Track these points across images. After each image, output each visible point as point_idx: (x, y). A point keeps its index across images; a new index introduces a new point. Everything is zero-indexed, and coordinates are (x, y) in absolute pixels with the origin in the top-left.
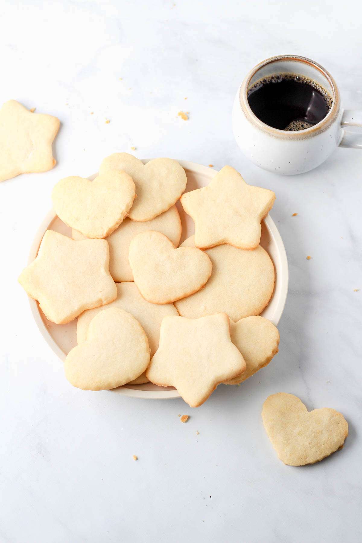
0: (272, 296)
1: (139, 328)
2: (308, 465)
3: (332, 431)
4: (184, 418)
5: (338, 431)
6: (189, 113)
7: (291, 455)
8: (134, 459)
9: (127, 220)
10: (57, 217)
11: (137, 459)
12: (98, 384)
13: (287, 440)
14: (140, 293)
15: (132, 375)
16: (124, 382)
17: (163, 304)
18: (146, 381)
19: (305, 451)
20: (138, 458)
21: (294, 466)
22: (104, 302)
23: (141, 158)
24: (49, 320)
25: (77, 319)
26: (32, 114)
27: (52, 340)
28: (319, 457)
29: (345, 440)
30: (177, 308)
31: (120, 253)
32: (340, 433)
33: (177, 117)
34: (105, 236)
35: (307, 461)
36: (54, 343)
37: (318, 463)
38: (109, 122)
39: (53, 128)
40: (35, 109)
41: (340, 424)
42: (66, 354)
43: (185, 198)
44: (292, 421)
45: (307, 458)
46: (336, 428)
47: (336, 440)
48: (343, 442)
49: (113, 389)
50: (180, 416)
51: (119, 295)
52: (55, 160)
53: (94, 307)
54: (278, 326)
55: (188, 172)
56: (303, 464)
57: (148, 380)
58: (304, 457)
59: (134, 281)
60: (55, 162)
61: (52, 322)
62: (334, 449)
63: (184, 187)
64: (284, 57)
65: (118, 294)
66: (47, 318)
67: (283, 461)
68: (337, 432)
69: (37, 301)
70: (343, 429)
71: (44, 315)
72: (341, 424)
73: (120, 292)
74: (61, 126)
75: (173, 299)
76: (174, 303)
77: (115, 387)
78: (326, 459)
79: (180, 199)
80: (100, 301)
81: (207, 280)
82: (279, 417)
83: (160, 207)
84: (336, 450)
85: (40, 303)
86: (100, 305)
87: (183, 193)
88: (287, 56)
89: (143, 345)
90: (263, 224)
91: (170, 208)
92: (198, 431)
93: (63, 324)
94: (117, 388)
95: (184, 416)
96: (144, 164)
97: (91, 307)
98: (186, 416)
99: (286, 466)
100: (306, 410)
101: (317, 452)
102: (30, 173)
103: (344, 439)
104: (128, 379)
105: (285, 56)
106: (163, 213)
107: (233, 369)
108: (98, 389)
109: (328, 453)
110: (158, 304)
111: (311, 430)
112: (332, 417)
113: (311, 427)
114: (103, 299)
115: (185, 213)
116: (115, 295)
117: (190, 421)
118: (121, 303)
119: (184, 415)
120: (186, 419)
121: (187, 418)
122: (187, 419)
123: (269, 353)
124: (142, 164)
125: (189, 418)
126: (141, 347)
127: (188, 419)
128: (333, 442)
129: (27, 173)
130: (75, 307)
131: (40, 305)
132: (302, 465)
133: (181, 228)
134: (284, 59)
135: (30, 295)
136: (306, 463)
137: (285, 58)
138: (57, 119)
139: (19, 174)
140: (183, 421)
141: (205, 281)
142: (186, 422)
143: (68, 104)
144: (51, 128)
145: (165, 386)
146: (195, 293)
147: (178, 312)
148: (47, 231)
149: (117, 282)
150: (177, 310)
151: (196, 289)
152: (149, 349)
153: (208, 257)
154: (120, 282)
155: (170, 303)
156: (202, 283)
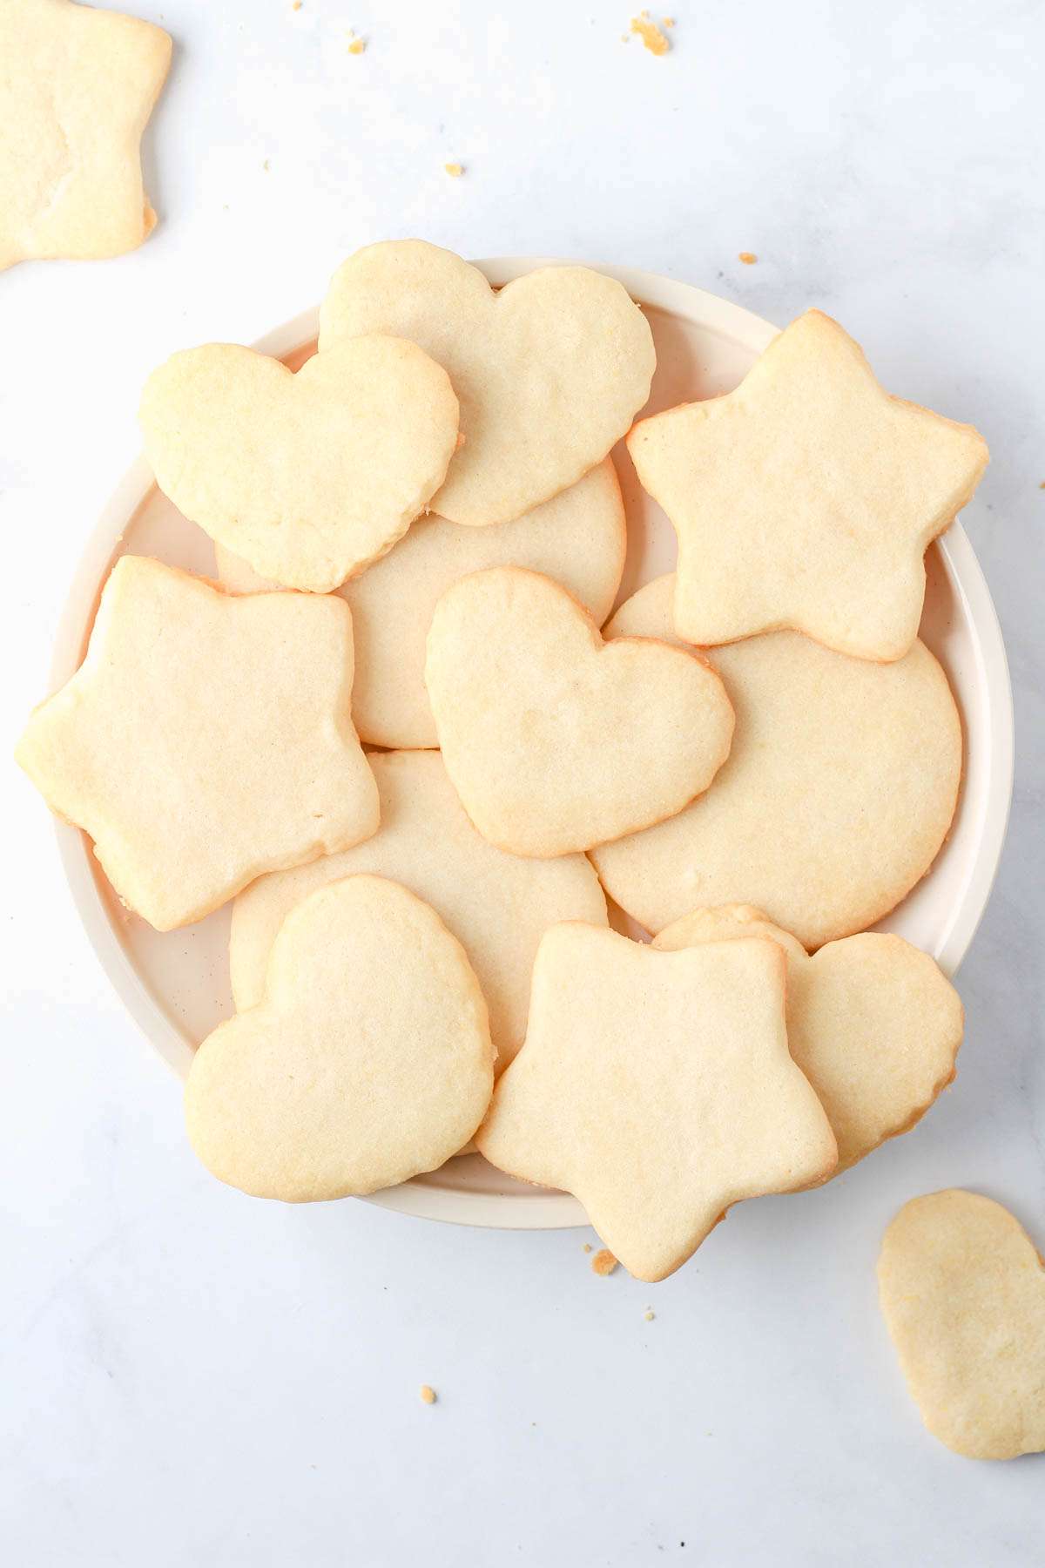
0: (947, 839)
4: (603, 1259)
6: (674, 22)
7: (968, 1428)
8: (424, 1400)
9: (425, 520)
10: (155, 490)
11: (435, 1399)
17: (541, 859)
20: (440, 1396)
22: (331, 850)
24: (129, 909)
30: (595, 867)
31: (392, 642)
33: (627, 41)
34: (337, 583)
35: (1024, 1448)
38: (365, 45)
39: (144, 73)
42: (195, 1044)
43: (646, 439)
44: (983, 1307)
50: (589, 1248)
52: (153, 212)
53: (292, 866)
54: (960, 978)
56: (1008, 1458)
59: (438, 749)
60: (154, 216)
63: (642, 394)
65: (382, 808)
66: (124, 904)
69: (84, 832)
71: (113, 888)
75: (583, 846)
76: (588, 854)
79: (626, 437)
80: (317, 847)
81: (712, 776)
83: (548, 473)
85: (95, 844)
86: (317, 857)
87: (638, 418)
89: (472, 1043)
90: (933, 557)
91: (589, 472)
92: (649, 1308)
95: (602, 1252)
96: (497, 288)
98: (611, 1256)
106: (562, 493)
110: (529, 857)
114: (327, 843)
115: (644, 489)
116: (373, 816)
118: (398, 850)
120: (612, 1265)
123: (922, 1095)
124: (488, 287)
126: (464, 1049)
131: (97, 851)
132: (1003, 1459)
133: (624, 546)
135: (59, 814)
136: (1020, 1454)
140: (598, 1272)
141: (705, 783)
142: (611, 1273)
146: (664, 821)
147: (600, 881)
148: (123, 561)
149: (371, 748)
150: (597, 875)
151: (671, 810)
152: (492, 1048)
153: (720, 687)
154: (386, 750)
155: (571, 855)
156: (692, 791)
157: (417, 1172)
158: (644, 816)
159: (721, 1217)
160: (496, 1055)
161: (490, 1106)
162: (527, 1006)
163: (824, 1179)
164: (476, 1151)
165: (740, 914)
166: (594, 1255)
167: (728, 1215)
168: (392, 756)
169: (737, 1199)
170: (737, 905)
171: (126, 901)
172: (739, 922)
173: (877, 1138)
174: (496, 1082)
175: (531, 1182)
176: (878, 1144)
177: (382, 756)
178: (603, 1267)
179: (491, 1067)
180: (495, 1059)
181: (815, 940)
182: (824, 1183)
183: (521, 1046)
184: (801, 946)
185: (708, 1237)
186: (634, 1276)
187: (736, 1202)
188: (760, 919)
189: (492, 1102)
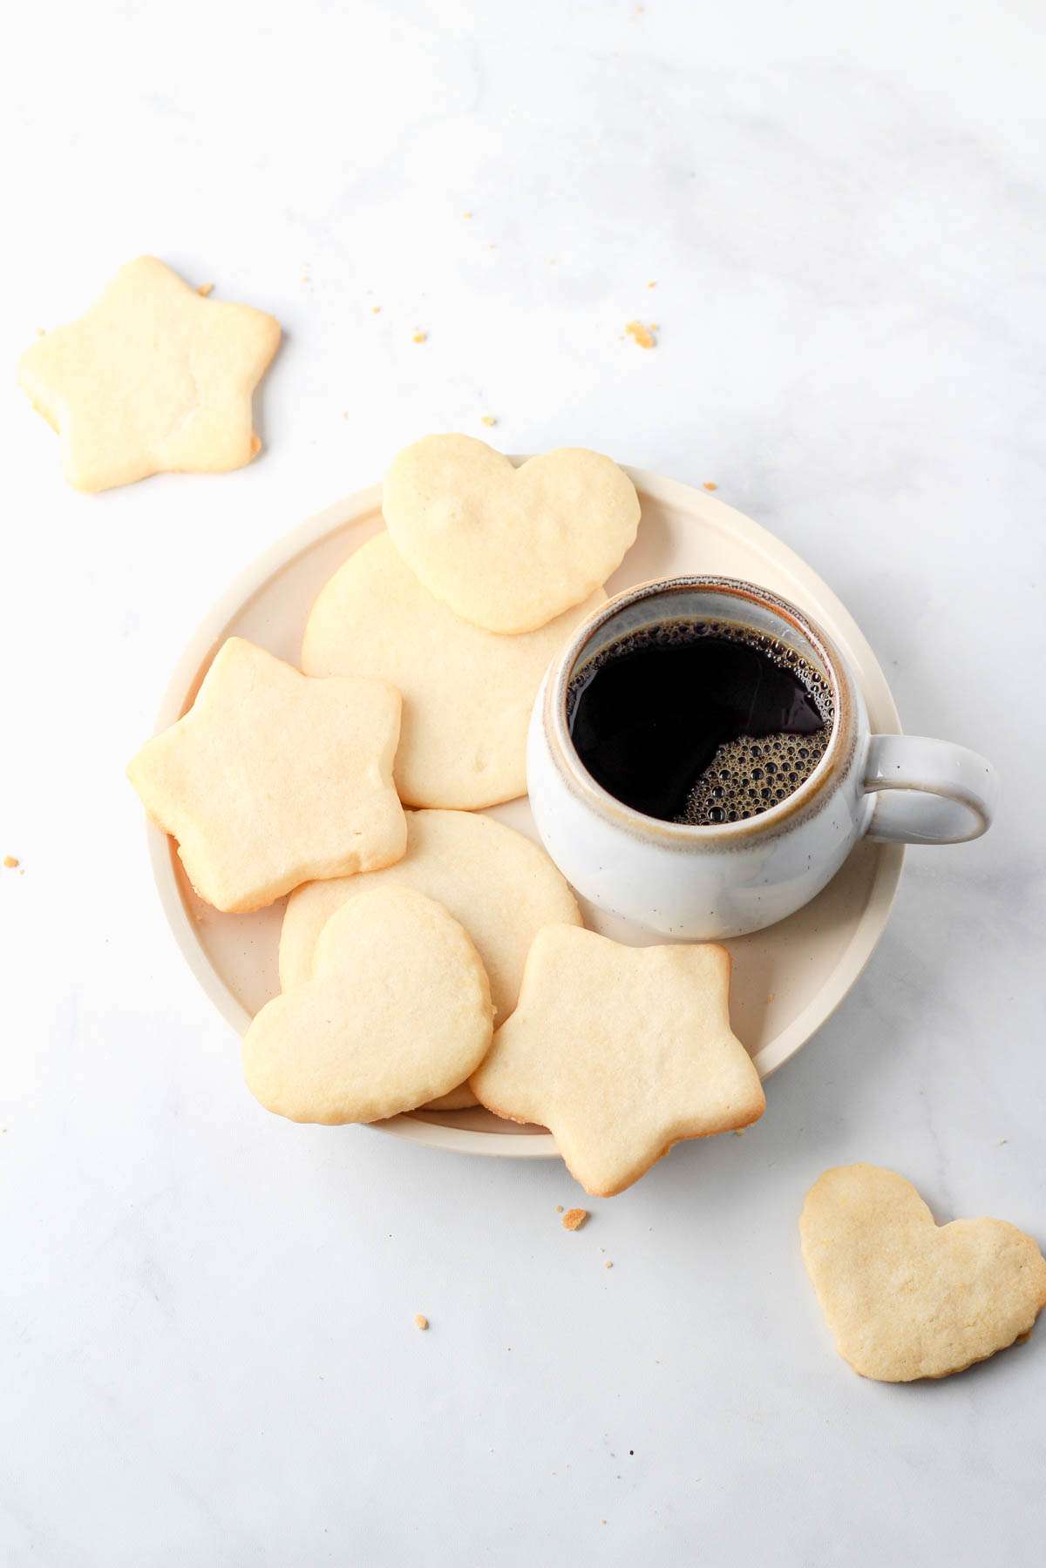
1: (464, 948)
2: (925, 1383)
3: (1000, 1286)
4: (572, 1216)
5: (1020, 1289)
6: (658, 328)
7: (875, 1350)
8: (417, 1327)
11: (427, 1326)
12: (337, 1105)
13: (867, 1304)
15: (436, 1081)
16: (412, 1102)
18: (470, 1103)
19: (919, 1338)
20: (431, 1326)
21: (883, 1382)
22: (365, 866)
23: (505, 450)
24: (199, 896)
25: (282, 902)
26: (203, 302)
27: (205, 963)
28: (959, 1361)
29: (1038, 1317)
32: (1025, 1296)
33: (623, 338)
35: (922, 1370)
36: (212, 973)
37: (953, 1377)
38: (425, 338)
40: (213, 288)
41: (1026, 1270)
42: (252, 1015)
45: (923, 1362)
46: (1014, 1280)
47: (1009, 1315)
48: (1030, 1322)
49: (381, 1123)
50: (561, 1209)
51: (412, 848)
52: (259, 440)
53: (332, 876)
55: (646, 500)
56: (909, 1378)
57: (476, 1099)
58: (914, 1357)
60: (259, 445)
61: (207, 904)
62: (1004, 1340)
63: (631, 534)
64: (676, 584)
65: (408, 844)
66: (196, 891)
67: (852, 1365)
68: (1015, 1290)
69: (171, 836)
70: (1033, 1283)
72: (1030, 1268)
73: (415, 839)
74: (283, 341)
77: (388, 1115)
78: (976, 1369)
80: (354, 859)
82: (848, 1233)
84: (1008, 1345)
85: (179, 845)
86: (353, 872)
88: (682, 581)
89: (473, 994)
92: (609, 1258)
93: (238, 913)
94: (393, 1117)
95: (572, 1211)
96: (516, 466)
97: (327, 874)
98: (579, 1212)
99: (859, 1380)
100: (932, 1221)
101: (951, 1344)
102: (182, 471)
103: (1034, 1313)
104: (425, 1091)
105: (678, 582)
108: (338, 1119)
109: (985, 1350)
111: (941, 1280)
112: (1005, 1246)
113: (939, 1272)
114: (363, 855)
116: (401, 849)
117: (591, 1228)
118: (418, 871)
119: (574, 1208)
120: (580, 1220)
121: (582, 1218)
122: (582, 1221)
124: (509, 465)
125: (587, 1217)
127: (584, 1220)
128: (1003, 1319)
129: (173, 471)
130: (278, 868)
131: (180, 852)
132: (904, 1380)
134: (676, 589)
135: (154, 818)
136: (919, 1375)
137: (678, 586)
138: (273, 321)
139: (151, 475)
140: (568, 1227)
142: (579, 1228)
143: (307, 280)
144: (253, 346)
145: (519, 1122)
148: (231, 641)
149: (410, 806)
152: (491, 1005)
166: (565, 1213)
168: (421, 812)
171: (198, 889)
178: (571, 1224)
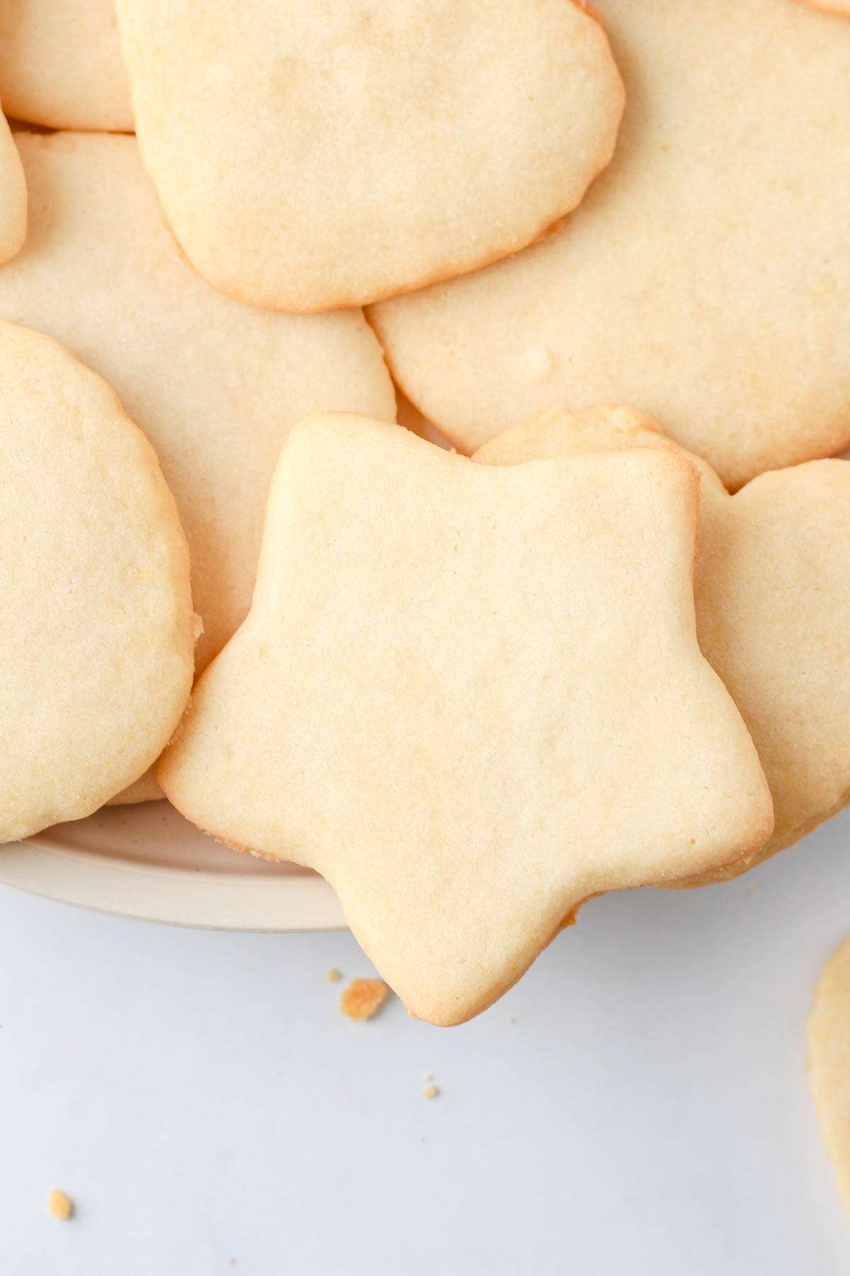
4: (359, 993)
11: (71, 1212)
14: (168, 227)
17: (295, 314)
20: (79, 1211)
30: (380, 338)
50: (337, 976)
59: (132, 133)
73: (45, 208)
75: (362, 295)
76: (368, 313)
81: (583, 188)
92: (430, 1079)
95: (360, 982)
98: (373, 988)
107: (693, 841)
110: (273, 310)
117: (392, 1021)
120: (371, 1001)
121: (378, 1000)
122: (376, 1003)
125: (389, 999)
127: (381, 1004)
140: (350, 1014)
141: (571, 199)
142: (373, 1017)
146: (498, 262)
147: (387, 361)
150: (382, 351)
151: (513, 241)
152: (192, 618)
153: (604, 43)
154: (46, 130)
155: (342, 310)
156: (548, 208)
157: (56, 820)
158: (468, 252)
159: (567, 919)
160: (199, 631)
161: (184, 714)
162: (255, 558)
163: (747, 861)
164: (158, 797)
165: (620, 418)
166: (345, 986)
167: (578, 917)
168: (57, 141)
169: (597, 889)
170: (615, 406)
172: (618, 431)
173: (835, 798)
174: (198, 677)
175: (247, 850)
176: (834, 810)
177: (37, 139)
178: (358, 1007)
179: (192, 646)
180: (197, 635)
181: (740, 471)
182: (743, 871)
183: (241, 620)
184: (716, 478)
185: (543, 953)
186: (415, 1015)
187: (595, 894)
188: (652, 429)
189: (187, 708)
